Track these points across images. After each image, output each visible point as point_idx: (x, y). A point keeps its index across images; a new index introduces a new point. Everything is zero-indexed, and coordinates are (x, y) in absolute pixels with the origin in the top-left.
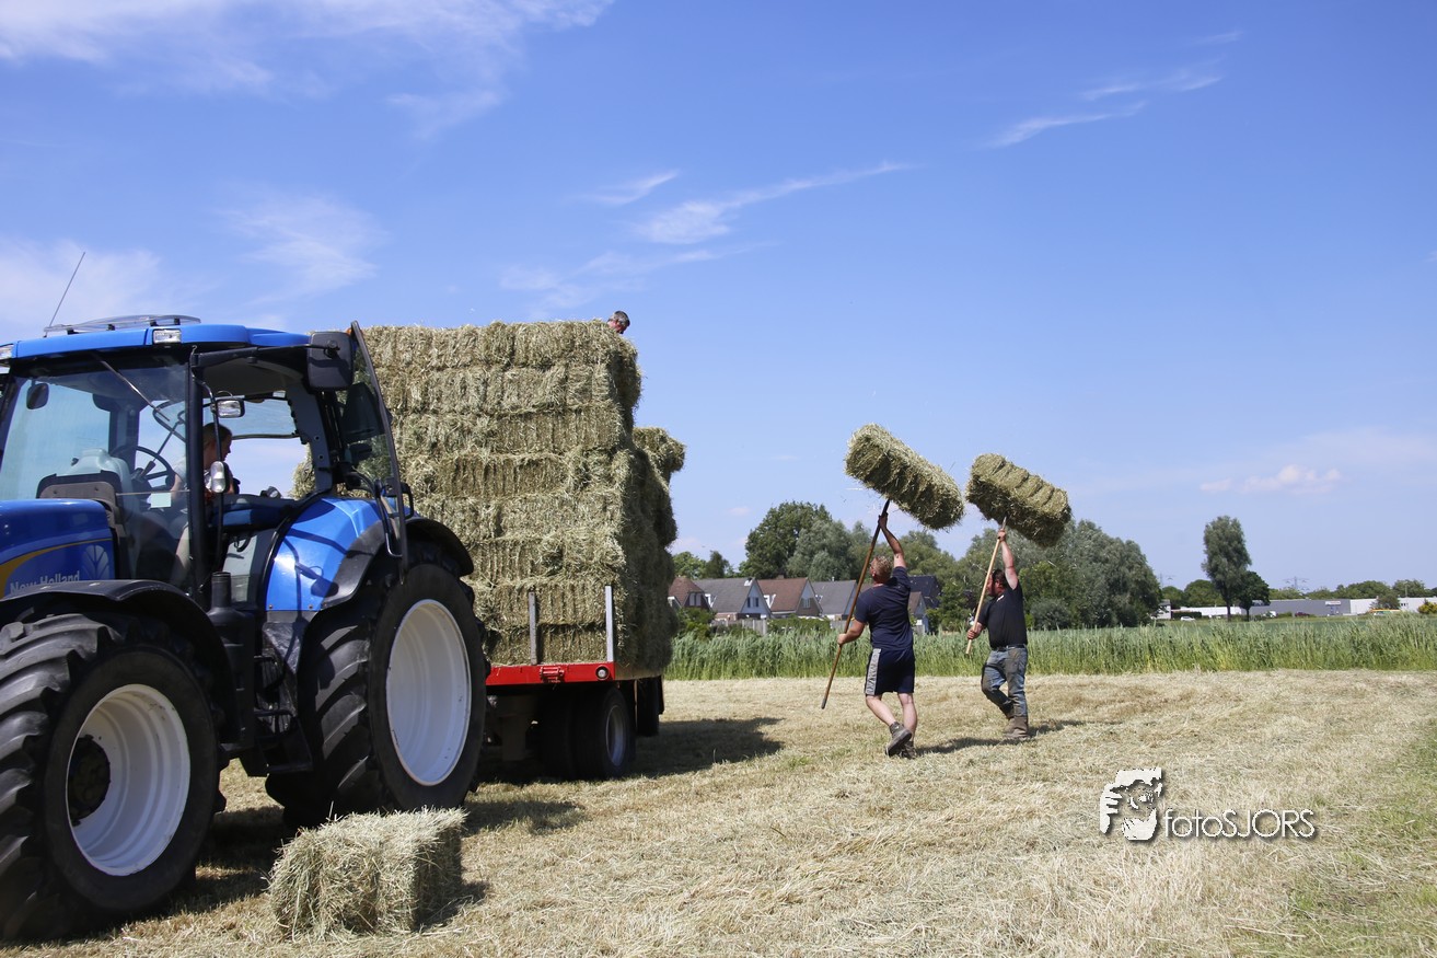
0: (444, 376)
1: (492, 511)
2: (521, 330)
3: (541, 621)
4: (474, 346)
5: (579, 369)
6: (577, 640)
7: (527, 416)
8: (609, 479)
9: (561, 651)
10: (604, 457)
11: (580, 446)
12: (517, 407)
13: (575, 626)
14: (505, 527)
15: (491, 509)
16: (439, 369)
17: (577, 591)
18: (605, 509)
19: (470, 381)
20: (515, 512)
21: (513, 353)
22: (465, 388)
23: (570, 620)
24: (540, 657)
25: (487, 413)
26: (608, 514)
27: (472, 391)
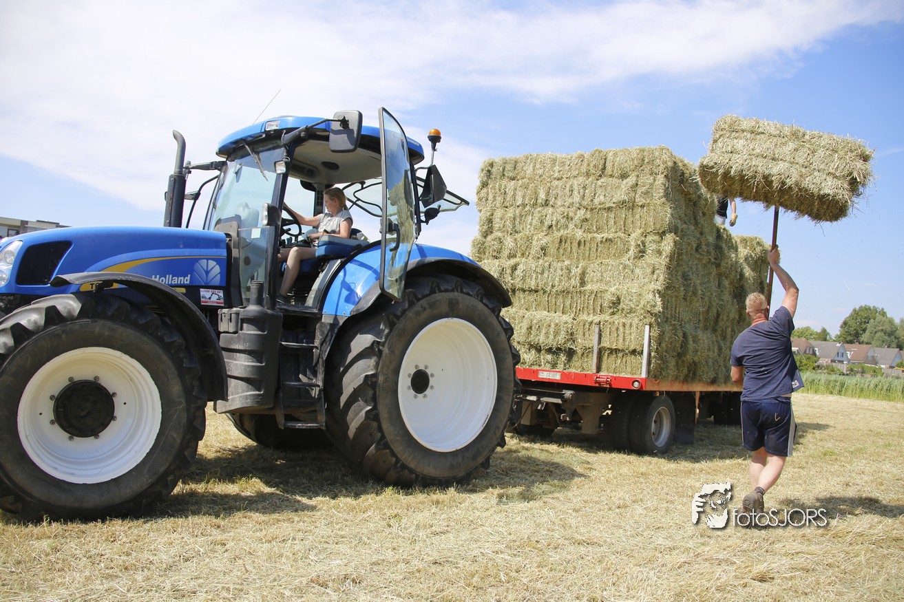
0: (560, 183)
1: (579, 270)
2: (610, 154)
3: (602, 345)
4: (581, 165)
5: (646, 179)
6: (624, 360)
7: (609, 209)
8: (659, 252)
9: (613, 367)
10: (657, 238)
11: (642, 230)
12: (603, 203)
13: (623, 350)
14: (587, 282)
15: (578, 269)
16: (558, 179)
17: (627, 326)
18: (653, 273)
19: (575, 187)
20: (594, 272)
21: (604, 168)
22: (572, 191)
23: (620, 347)
24: (599, 369)
25: (584, 207)
26: (655, 276)
27: (576, 192)
